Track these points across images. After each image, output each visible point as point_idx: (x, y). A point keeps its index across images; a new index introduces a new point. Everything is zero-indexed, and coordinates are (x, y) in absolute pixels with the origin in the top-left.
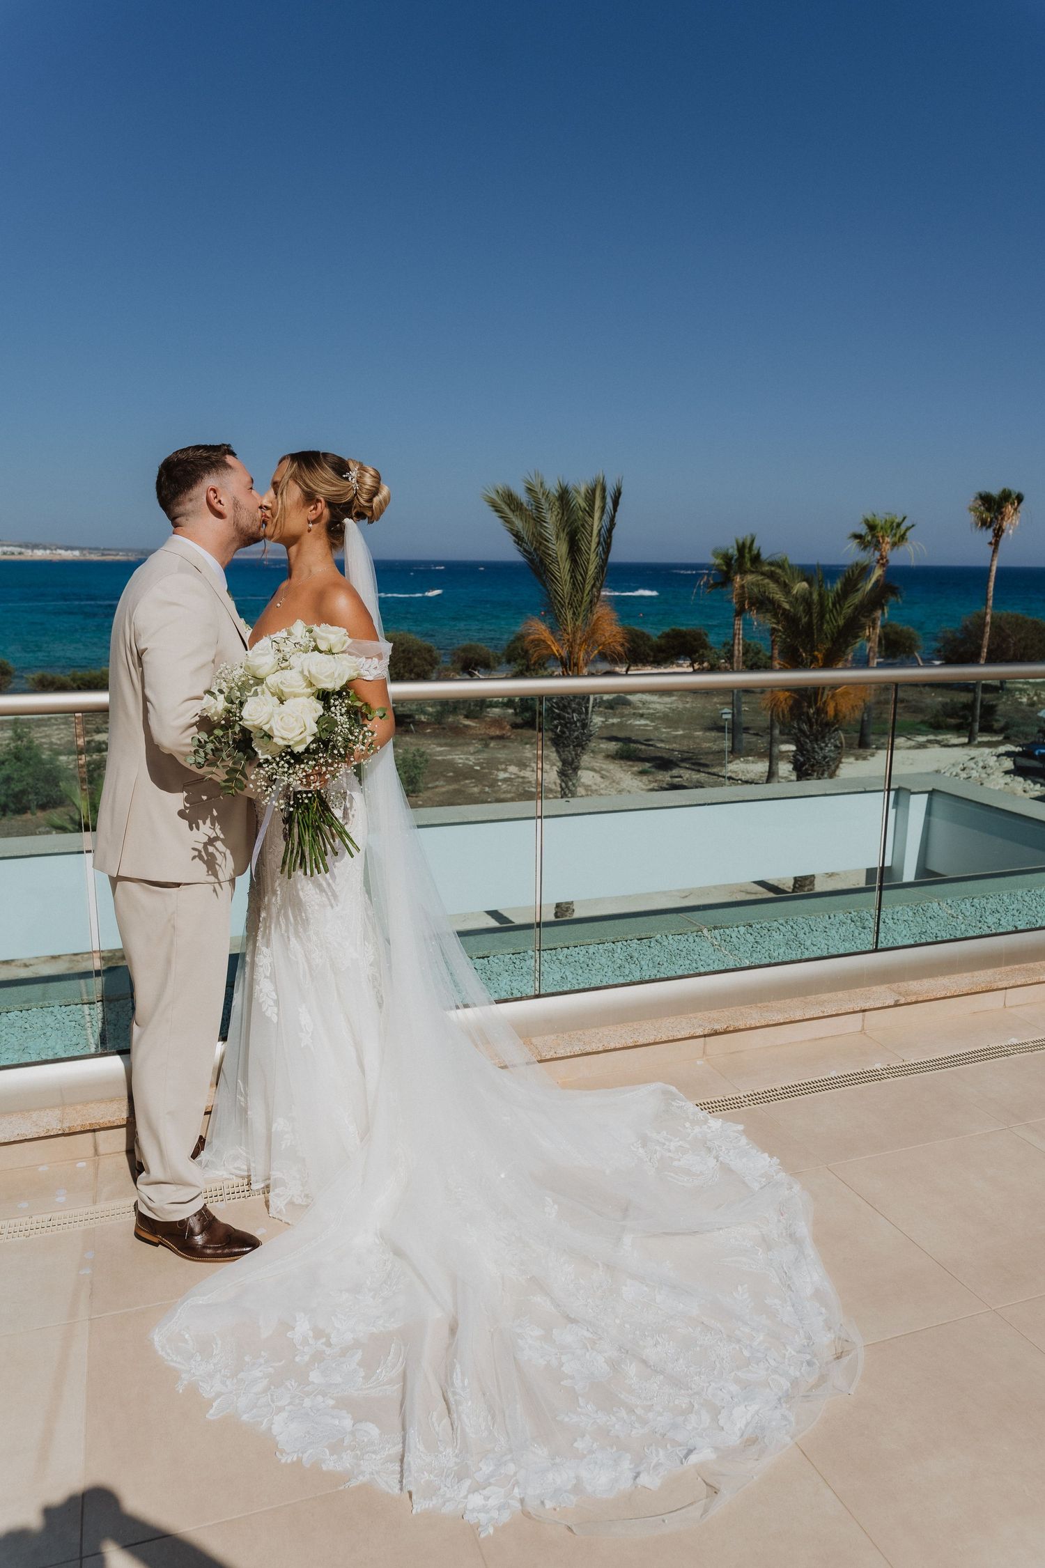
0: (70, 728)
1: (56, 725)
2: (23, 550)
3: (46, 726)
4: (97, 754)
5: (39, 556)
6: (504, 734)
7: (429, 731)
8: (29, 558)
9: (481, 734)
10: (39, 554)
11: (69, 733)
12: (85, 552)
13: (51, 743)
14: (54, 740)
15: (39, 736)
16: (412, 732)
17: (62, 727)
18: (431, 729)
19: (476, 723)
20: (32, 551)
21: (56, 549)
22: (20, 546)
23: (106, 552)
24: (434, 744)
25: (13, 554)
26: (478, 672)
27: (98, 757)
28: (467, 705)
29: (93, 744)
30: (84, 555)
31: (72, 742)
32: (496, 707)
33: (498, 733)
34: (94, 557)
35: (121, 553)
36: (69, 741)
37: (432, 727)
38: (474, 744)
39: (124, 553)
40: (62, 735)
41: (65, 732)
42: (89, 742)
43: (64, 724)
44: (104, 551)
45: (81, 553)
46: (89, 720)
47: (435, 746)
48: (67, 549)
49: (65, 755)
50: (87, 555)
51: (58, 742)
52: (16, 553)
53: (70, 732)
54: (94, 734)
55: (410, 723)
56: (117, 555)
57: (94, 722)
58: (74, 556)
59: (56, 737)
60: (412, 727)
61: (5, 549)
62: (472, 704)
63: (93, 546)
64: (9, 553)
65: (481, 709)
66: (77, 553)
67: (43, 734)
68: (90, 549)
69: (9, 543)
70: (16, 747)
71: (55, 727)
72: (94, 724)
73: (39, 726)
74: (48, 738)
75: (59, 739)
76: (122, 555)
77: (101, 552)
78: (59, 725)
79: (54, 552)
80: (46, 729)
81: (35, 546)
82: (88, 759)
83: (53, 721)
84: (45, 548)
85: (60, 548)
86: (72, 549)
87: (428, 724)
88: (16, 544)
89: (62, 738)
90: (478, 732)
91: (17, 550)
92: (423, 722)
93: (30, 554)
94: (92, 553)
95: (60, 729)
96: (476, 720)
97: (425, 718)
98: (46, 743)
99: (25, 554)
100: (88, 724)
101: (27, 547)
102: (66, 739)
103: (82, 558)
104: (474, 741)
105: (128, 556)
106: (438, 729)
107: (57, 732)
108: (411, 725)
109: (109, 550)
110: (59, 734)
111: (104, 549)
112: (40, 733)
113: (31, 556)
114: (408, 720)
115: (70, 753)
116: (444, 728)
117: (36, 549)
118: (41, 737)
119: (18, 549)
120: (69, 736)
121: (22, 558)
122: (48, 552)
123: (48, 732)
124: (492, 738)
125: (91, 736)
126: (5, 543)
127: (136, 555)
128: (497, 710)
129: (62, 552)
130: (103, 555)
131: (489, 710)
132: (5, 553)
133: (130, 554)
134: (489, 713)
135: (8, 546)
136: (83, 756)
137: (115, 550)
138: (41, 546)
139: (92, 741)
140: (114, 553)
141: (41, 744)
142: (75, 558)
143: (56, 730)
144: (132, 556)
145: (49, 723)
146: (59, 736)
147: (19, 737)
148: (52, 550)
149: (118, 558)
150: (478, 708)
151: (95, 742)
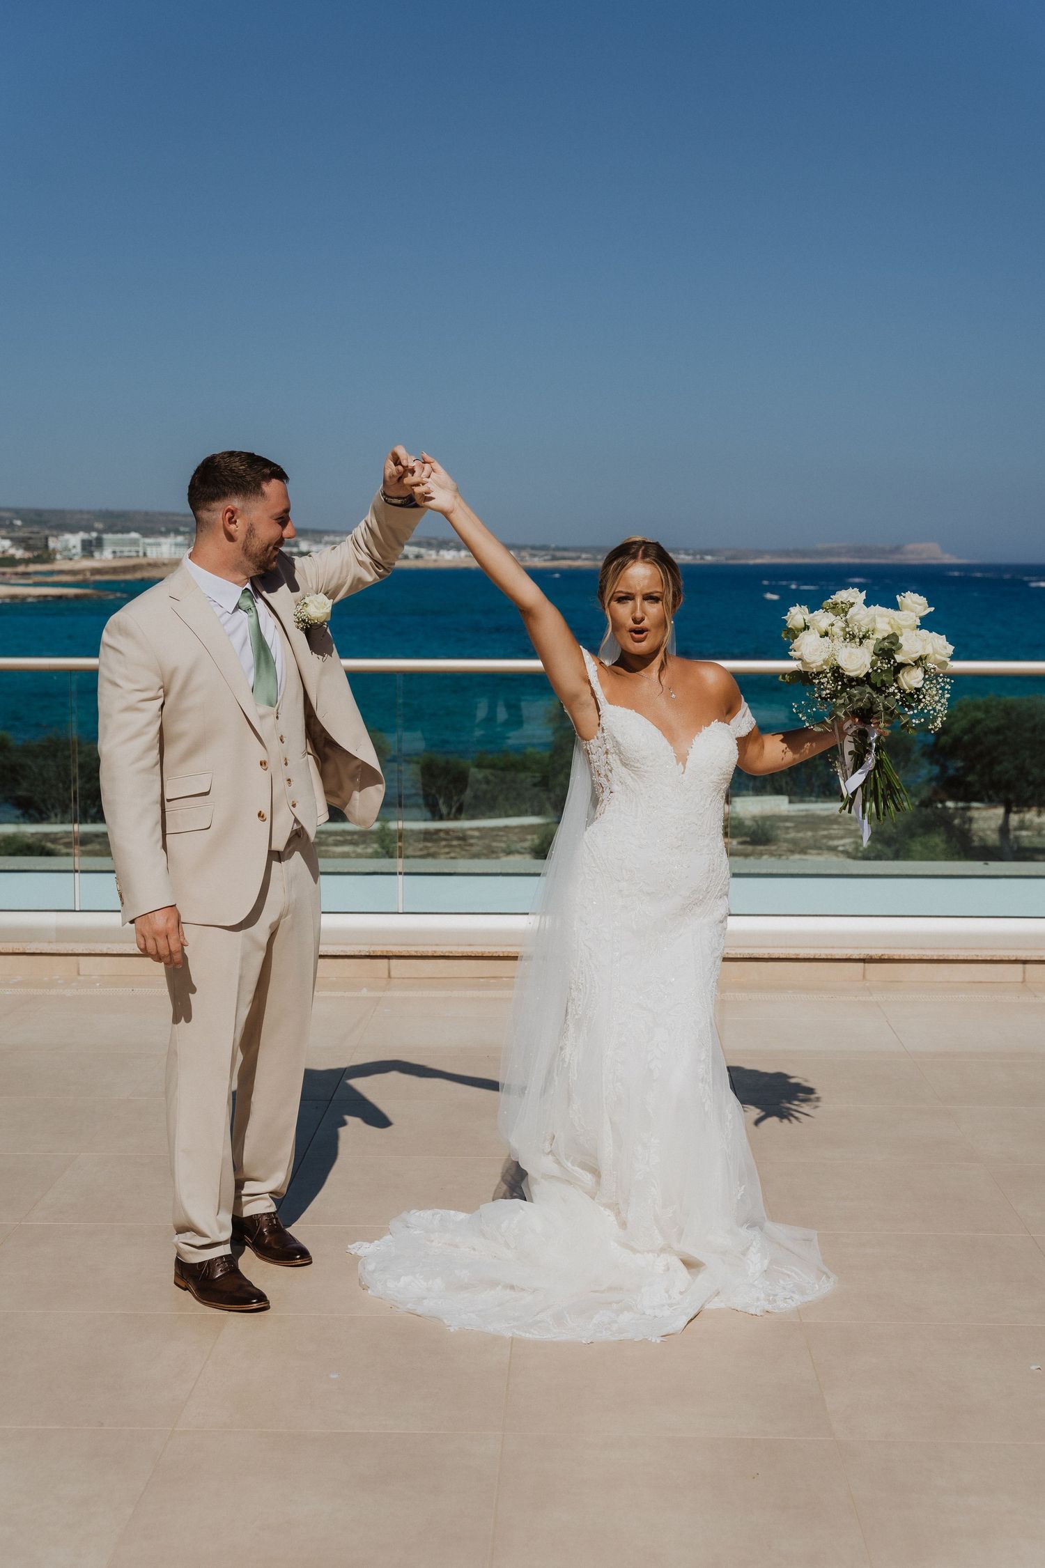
1: (445, 840)
2: (423, 551)
5: (450, 561)
8: (431, 565)
12: (524, 554)
20: (438, 552)
23: (559, 554)
35: (584, 556)
46: (497, 835)
50: (527, 558)
52: (411, 556)
56: (578, 558)
57: (504, 839)
63: (538, 544)
68: (533, 548)
71: (444, 843)
72: (504, 842)
77: (551, 552)
78: (451, 840)
81: (442, 545)
94: (534, 556)
95: (451, 846)
99: (426, 557)
100: (495, 841)
107: (447, 850)
109: (565, 549)
111: (557, 549)
113: (435, 561)
117: (443, 548)
121: (419, 564)
123: (432, 850)
130: (554, 558)
137: (574, 549)
138: (452, 544)
143: (445, 846)
145: (435, 837)
149: (578, 563)
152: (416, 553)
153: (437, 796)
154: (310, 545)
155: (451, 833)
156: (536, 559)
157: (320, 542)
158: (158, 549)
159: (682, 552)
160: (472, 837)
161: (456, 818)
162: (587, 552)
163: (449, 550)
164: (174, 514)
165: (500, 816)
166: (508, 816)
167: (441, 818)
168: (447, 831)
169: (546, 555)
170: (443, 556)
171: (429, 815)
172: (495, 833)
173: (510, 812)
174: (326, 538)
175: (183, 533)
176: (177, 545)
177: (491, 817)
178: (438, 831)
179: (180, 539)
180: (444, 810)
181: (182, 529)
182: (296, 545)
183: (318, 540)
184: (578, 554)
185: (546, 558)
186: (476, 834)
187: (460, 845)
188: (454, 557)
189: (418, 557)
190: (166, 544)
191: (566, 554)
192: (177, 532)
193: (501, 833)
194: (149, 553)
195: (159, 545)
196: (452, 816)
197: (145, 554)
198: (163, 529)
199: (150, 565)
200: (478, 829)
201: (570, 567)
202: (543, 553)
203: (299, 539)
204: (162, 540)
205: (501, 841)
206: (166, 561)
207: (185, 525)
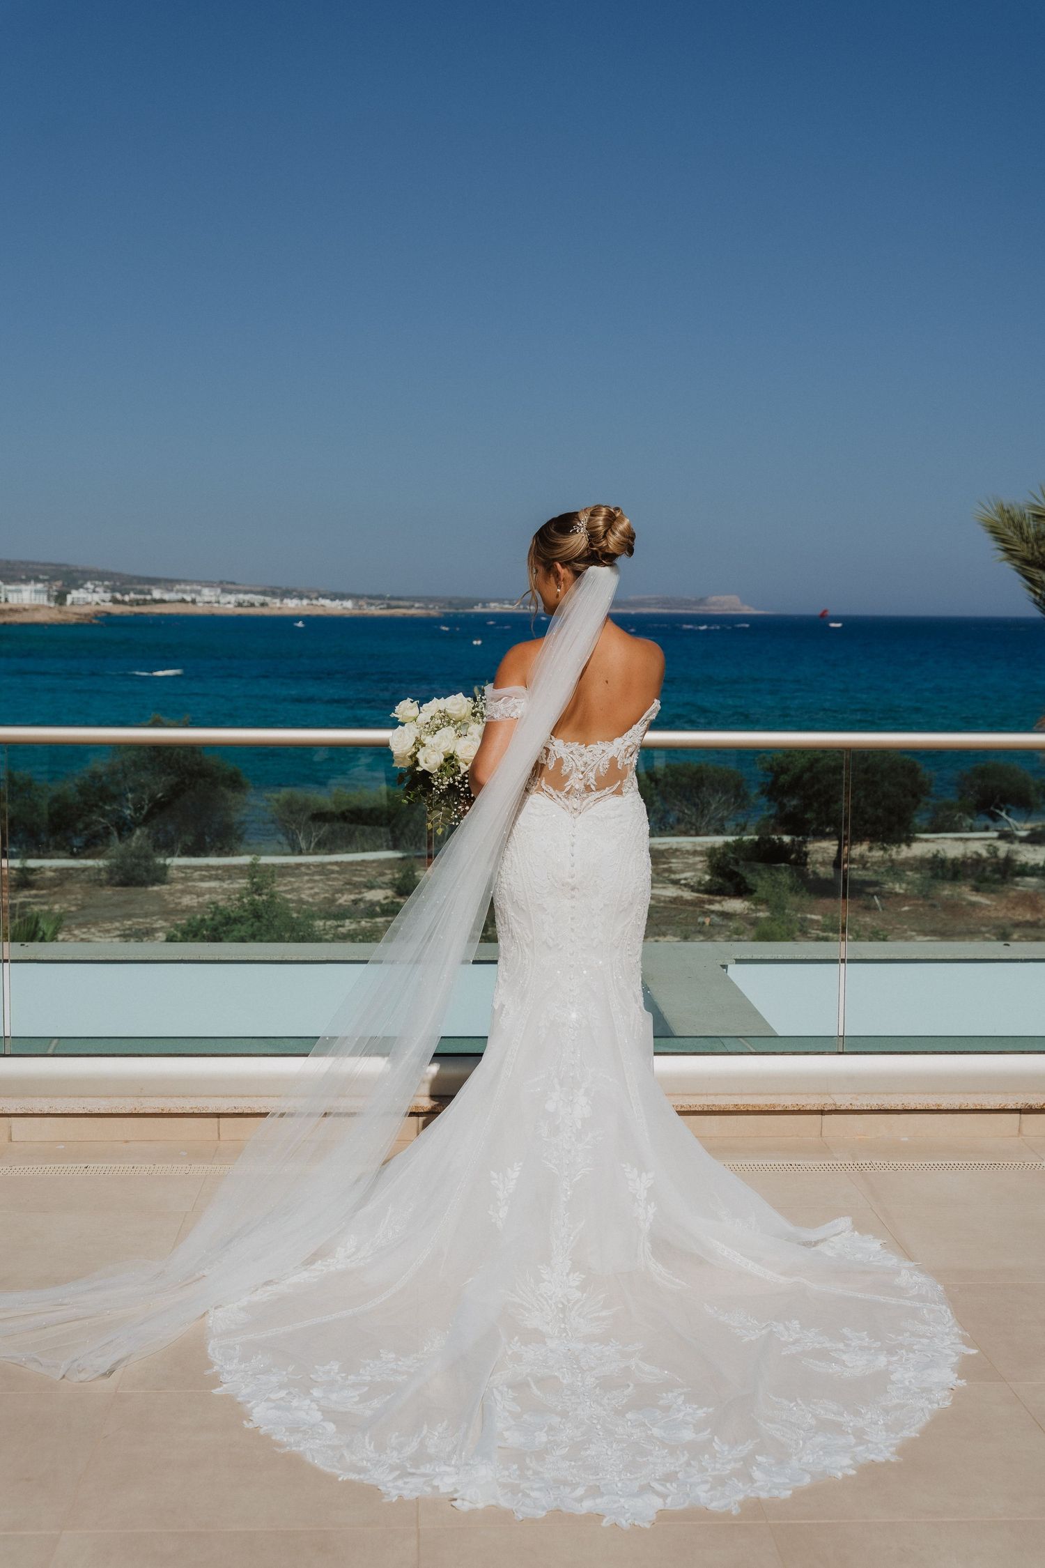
0: (328, 880)
1: (307, 874)
2: (268, 599)
3: (292, 875)
4: (368, 920)
5: (290, 608)
6: (1040, 920)
7: (906, 908)
8: (276, 612)
9: (997, 918)
10: (292, 606)
11: (327, 888)
12: (362, 602)
13: (301, 901)
14: (303, 896)
15: (281, 887)
16: (876, 909)
17: (317, 878)
18: (909, 906)
19: (992, 900)
20: (282, 600)
21: (317, 599)
22: (264, 593)
23: (394, 603)
24: (915, 931)
25: (252, 605)
26: (1007, 814)
27: (369, 924)
28: (980, 869)
29: (362, 905)
30: (360, 607)
31: (332, 901)
32: (1032, 875)
33: (1029, 917)
34: (375, 611)
35: (417, 605)
36: (325, 898)
37: (912, 902)
38: (984, 933)
39: (421, 605)
40: (316, 890)
41: (321, 885)
42: (355, 902)
43: (320, 873)
44: (390, 601)
45: (356, 604)
46: (357, 870)
47: (914, 933)
48: (334, 597)
49: (321, 919)
50: (365, 607)
51: (311, 900)
52: (257, 604)
53: (329, 885)
54: (364, 890)
55: (872, 895)
56: (412, 607)
57: (364, 873)
58: (344, 608)
59: (308, 892)
60: (877, 901)
61: (241, 597)
62: (989, 869)
63: (375, 593)
64: (246, 604)
65: (1004, 877)
66: (349, 604)
67: (290, 887)
68: (370, 597)
69: (248, 588)
70: (252, 903)
71: (306, 878)
72: (364, 877)
73: (282, 875)
74: (295, 893)
75: (313, 896)
76: (418, 608)
77: (387, 602)
78: (313, 874)
79: (314, 602)
80: (293, 880)
81: (286, 594)
82: (353, 926)
83: (303, 869)
84: (301, 597)
85: (324, 597)
86: (342, 597)
87: (905, 898)
88: (259, 589)
89: (317, 894)
90: (993, 914)
91: (257, 599)
92: (897, 895)
93: (278, 605)
94: (372, 604)
95: (315, 881)
96: (993, 896)
97: (900, 888)
98: (292, 901)
99: (271, 605)
100: (355, 875)
101: (273, 594)
102: (322, 896)
103: (357, 612)
104: (983, 929)
105: (427, 608)
106: (922, 905)
108: (875, 897)
109: (399, 599)
110: (312, 888)
111: (392, 598)
112: (285, 885)
113: (280, 608)
114: (871, 890)
115: (328, 916)
116: (933, 906)
117: (287, 598)
118: (285, 892)
119: (260, 598)
120: (327, 891)
121: (265, 611)
122: (305, 602)
123: (296, 885)
124: (1017, 925)
125: (360, 893)
126: (240, 587)
127: (440, 608)
128: (1032, 880)
129: (327, 602)
130: (389, 607)
131: (1018, 879)
132: (240, 605)
133: (431, 606)
134: (1017, 885)
135: (246, 592)
136: (347, 922)
137: (408, 599)
138: (294, 593)
139: (360, 900)
140: (407, 604)
141: (288, 901)
142: (345, 612)
143: (308, 881)
144: (434, 608)
145: (297, 871)
146: (312, 891)
147: (258, 889)
148: (311, 599)
150: (997, 876)
151: (365, 902)
152: (262, 601)
153: (297, 832)
154: (162, 593)
155: (312, 867)
156: (373, 608)
157: (172, 590)
158: (20, 595)
159: (506, 602)
160: (333, 872)
161: (315, 854)
162: (419, 602)
163: (292, 599)
164: (33, 563)
165: (357, 851)
166: (364, 850)
167: (300, 853)
168: (308, 866)
169: (382, 604)
170: (287, 604)
171: (289, 850)
172: (354, 868)
173: (366, 847)
174: (178, 587)
175: (43, 581)
176: (37, 592)
177: (348, 852)
178: (299, 865)
179: (40, 586)
180: (303, 845)
181: (41, 577)
182: (149, 593)
183: (170, 588)
184: (411, 603)
185: (382, 606)
186: (336, 868)
187: (322, 880)
188: (297, 605)
189: (263, 605)
190: (26, 590)
191: (401, 603)
192: (37, 580)
193: (359, 868)
194: (10, 599)
195: (20, 591)
196: (311, 851)
197: (6, 600)
198: (24, 577)
199: (11, 610)
200: (336, 863)
201: (404, 614)
202: (379, 602)
203: (153, 587)
204: (23, 587)
205: (360, 876)
206: (27, 607)
207: (44, 574)
